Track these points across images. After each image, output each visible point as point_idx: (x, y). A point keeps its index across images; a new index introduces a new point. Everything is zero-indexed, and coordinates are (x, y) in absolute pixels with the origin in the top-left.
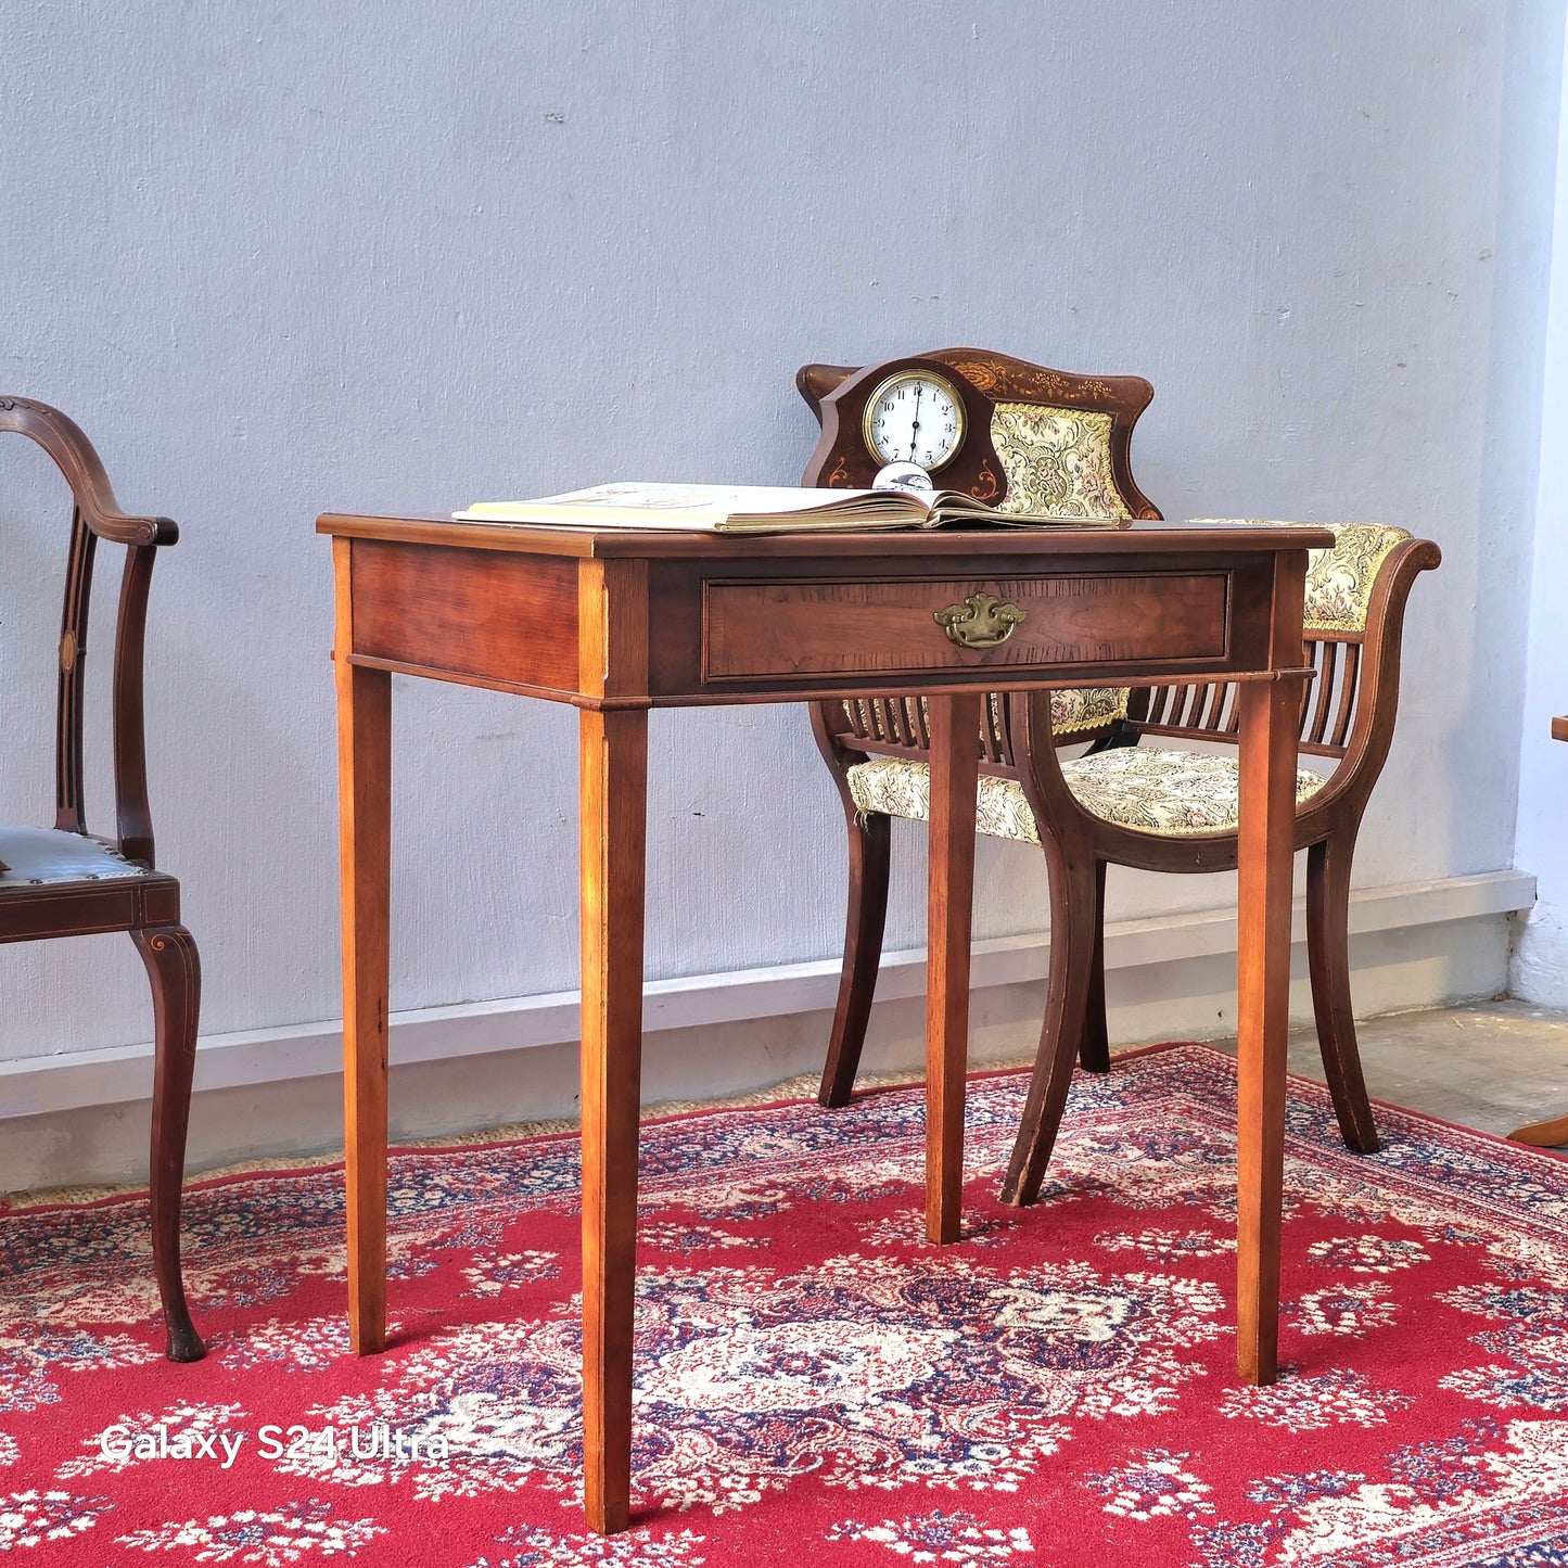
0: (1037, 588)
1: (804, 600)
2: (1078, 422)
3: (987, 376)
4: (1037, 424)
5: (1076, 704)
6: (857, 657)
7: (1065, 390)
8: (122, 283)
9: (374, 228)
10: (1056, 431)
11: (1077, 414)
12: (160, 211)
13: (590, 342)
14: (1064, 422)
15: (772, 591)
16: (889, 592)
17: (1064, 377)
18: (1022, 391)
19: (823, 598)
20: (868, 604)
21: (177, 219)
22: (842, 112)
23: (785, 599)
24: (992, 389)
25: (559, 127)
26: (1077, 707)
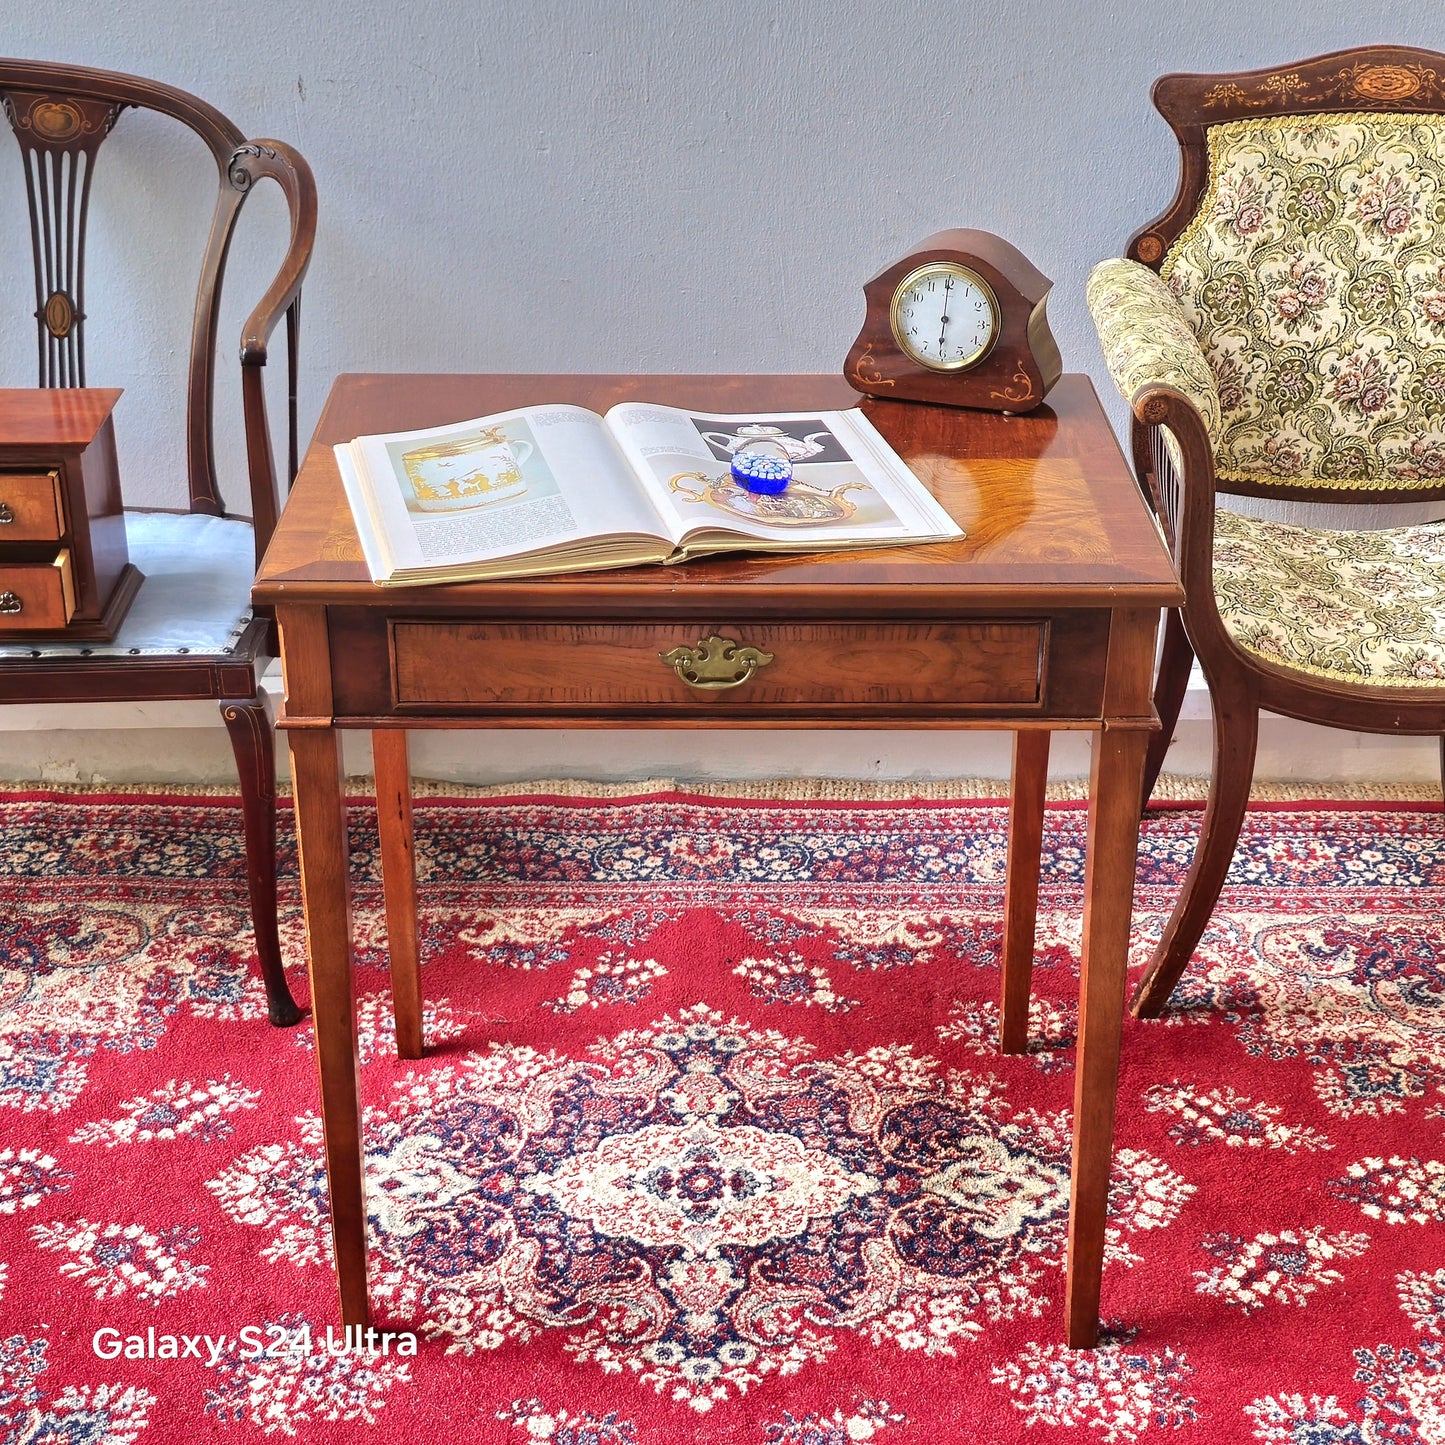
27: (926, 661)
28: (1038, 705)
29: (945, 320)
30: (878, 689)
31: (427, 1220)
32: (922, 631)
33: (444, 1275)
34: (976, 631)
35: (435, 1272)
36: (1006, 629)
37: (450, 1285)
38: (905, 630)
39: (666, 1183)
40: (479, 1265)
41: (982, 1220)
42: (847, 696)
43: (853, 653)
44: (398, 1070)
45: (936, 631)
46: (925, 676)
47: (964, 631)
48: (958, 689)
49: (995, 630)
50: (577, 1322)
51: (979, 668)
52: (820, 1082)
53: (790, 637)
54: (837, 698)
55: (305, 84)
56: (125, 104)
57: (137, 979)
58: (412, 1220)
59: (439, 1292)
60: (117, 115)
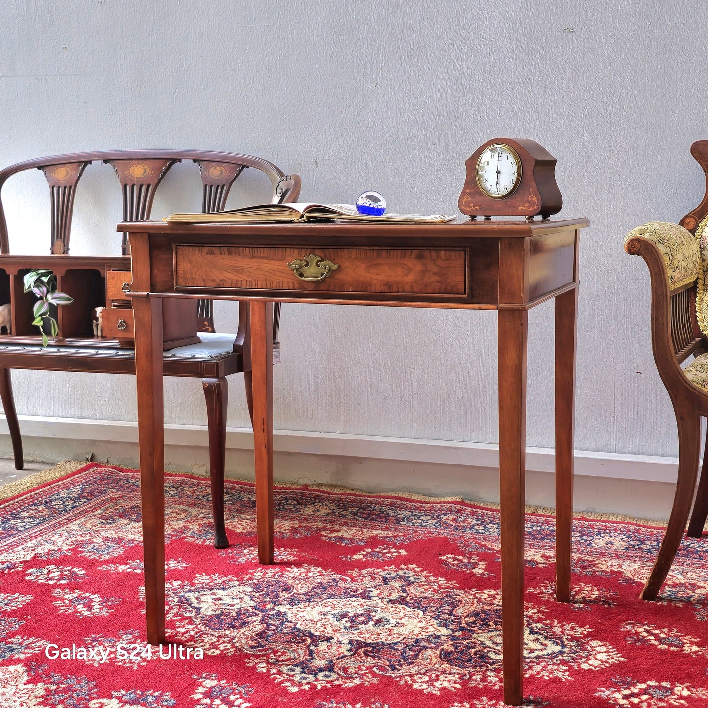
0: (345, 253)
1: (221, 254)
6: (248, 282)
9: (476, 93)
12: (383, 95)
15: (206, 249)
16: (264, 252)
19: (230, 253)
20: (253, 257)
21: (391, 98)
23: (212, 253)
25: (571, 34)
27: (410, 271)
28: (465, 296)
29: (498, 172)
30: (388, 285)
31: (222, 611)
32: (408, 253)
33: (212, 629)
34: (433, 254)
35: (210, 628)
36: (448, 252)
37: (212, 633)
38: (399, 253)
39: (343, 616)
40: (232, 629)
41: (494, 652)
42: (373, 289)
43: (376, 265)
44: (256, 566)
45: (415, 253)
46: (410, 278)
47: (427, 254)
48: (426, 286)
49: (443, 253)
50: (258, 653)
51: (435, 274)
52: (450, 596)
53: (346, 256)
54: (369, 289)
55: (318, 161)
56: (244, 167)
57: (172, 528)
58: (215, 611)
59: (204, 634)
60: (240, 171)
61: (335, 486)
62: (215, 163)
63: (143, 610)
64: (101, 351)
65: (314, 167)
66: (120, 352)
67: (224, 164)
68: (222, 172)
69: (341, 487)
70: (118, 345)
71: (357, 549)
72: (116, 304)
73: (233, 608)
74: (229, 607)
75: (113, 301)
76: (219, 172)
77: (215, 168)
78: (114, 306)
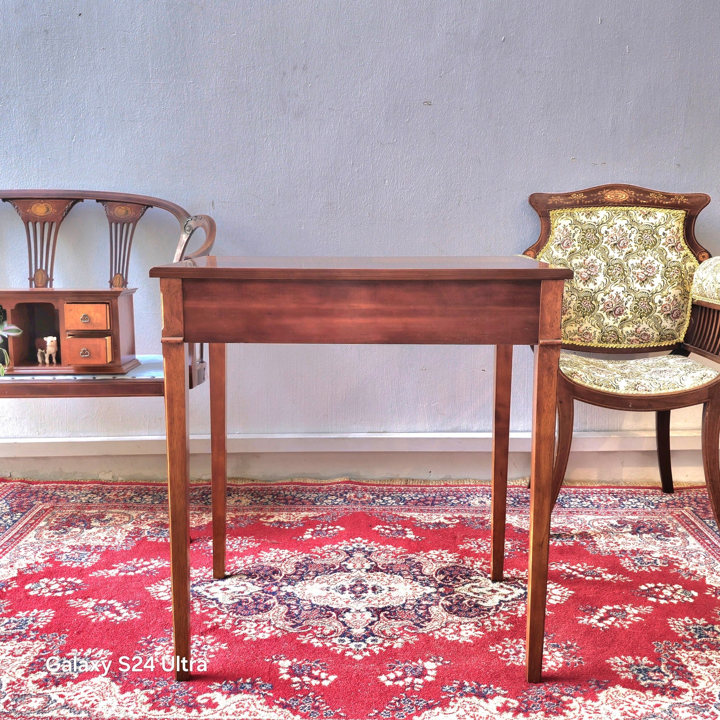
2: (668, 214)
3: (624, 195)
4: (645, 216)
5: (655, 335)
7: (663, 200)
8: (260, 175)
10: (656, 218)
11: (668, 210)
12: (273, 149)
13: (440, 188)
14: (661, 214)
17: (664, 194)
18: (641, 201)
22: (559, 90)
24: (626, 201)
25: (429, 107)
26: (655, 336)
33: (244, 616)
37: (247, 619)
39: (343, 589)
40: (260, 613)
41: (481, 601)
50: (303, 631)
52: (409, 560)
55: (215, 203)
56: (148, 206)
57: (126, 531)
58: (233, 599)
59: (242, 621)
60: (145, 210)
61: (237, 479)
62: (119, 204)
63: (169, 608)
64: (58, 378)
65: (211, 208)
66: (79, 378)
67: (128, 205)
68: (127, 212)
69: (242, 479)
70: (72, 371)
71: (302, 531)
72: (70, 333)
73: (243, 594)
74: (240, 594)
75: (67, 331)
76: (124, 211)
77: (120, 208)
78: (69, 335)
